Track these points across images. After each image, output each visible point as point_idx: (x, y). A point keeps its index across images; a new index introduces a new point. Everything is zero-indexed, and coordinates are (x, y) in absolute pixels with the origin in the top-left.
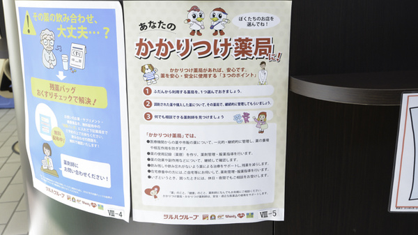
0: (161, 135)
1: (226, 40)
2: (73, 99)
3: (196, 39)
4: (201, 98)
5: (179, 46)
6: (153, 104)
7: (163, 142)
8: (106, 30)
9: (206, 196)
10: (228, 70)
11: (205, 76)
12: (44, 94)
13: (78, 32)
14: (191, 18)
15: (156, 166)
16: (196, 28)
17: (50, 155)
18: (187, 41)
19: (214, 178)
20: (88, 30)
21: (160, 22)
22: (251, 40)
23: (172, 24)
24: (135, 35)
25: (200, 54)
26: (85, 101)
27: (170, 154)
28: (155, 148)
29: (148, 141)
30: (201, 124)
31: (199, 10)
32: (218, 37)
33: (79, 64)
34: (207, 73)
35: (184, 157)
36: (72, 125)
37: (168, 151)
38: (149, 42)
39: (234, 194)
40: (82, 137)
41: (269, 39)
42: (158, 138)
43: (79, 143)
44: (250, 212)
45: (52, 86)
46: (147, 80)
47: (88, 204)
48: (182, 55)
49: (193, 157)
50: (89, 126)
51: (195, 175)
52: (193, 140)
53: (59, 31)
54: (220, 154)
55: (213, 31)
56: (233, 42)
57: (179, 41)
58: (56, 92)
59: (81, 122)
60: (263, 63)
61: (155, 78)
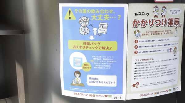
0: (140, 60)
1: (166, 19)
2: (98, 48)
3: (156, 19)
4: (156, 43)
5: (150, 22)
6: (138, 47)
7: (141, 63)
8: (119, 16)
9: (156, 84)
10: (166, 31)
11: (158, 34)
12: (78, 47)
13: (104, 17)
14: (155, 10)
15: (138, 74)
16: (156, 14)
17: (80, 76)
18: (153, 20)
19: (159, 76)
20: (110, 16)
21: (143, 12)
22: (173, 19)
23: (147, 13)
24: (132, 18)
25: (157, 25)
26: (105, 48)
27: (144, 68)
28: (138, 66)
29: (135, 63)
30: (156, 54)
31: (157, 7)
32: (163, 18)
33: (104, 32)
34: (159, 33)
35: (149, 68)
36: (96, 60)
37: (143, 67)
38: (138, 21)
39: (166, 82)
40: (102, 65)
41: (178, 19)
42: (139, 61)
43: (100, 68)
44: (170, 89)
45: (85, 43)
46: (136, 37)
47: (103, 96)
48: (151, 26)
49: (153, 68)
50: (107, 59)
51: (153, 76)
52: (153, 61)
53: (93, 17)
54: (162, 66)
55: (162, 16)
56: (168, 20)
57: (150, 20)
58: (88, 45)
59: (102, 58)
60: (176, 28)
61: (139, 36)
